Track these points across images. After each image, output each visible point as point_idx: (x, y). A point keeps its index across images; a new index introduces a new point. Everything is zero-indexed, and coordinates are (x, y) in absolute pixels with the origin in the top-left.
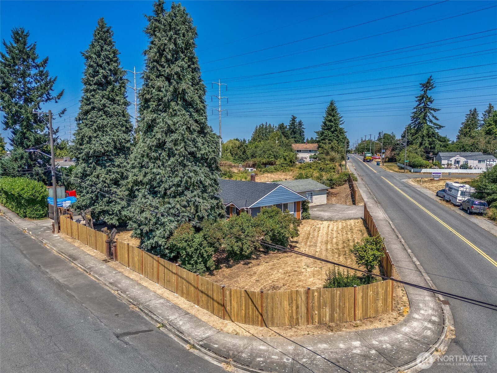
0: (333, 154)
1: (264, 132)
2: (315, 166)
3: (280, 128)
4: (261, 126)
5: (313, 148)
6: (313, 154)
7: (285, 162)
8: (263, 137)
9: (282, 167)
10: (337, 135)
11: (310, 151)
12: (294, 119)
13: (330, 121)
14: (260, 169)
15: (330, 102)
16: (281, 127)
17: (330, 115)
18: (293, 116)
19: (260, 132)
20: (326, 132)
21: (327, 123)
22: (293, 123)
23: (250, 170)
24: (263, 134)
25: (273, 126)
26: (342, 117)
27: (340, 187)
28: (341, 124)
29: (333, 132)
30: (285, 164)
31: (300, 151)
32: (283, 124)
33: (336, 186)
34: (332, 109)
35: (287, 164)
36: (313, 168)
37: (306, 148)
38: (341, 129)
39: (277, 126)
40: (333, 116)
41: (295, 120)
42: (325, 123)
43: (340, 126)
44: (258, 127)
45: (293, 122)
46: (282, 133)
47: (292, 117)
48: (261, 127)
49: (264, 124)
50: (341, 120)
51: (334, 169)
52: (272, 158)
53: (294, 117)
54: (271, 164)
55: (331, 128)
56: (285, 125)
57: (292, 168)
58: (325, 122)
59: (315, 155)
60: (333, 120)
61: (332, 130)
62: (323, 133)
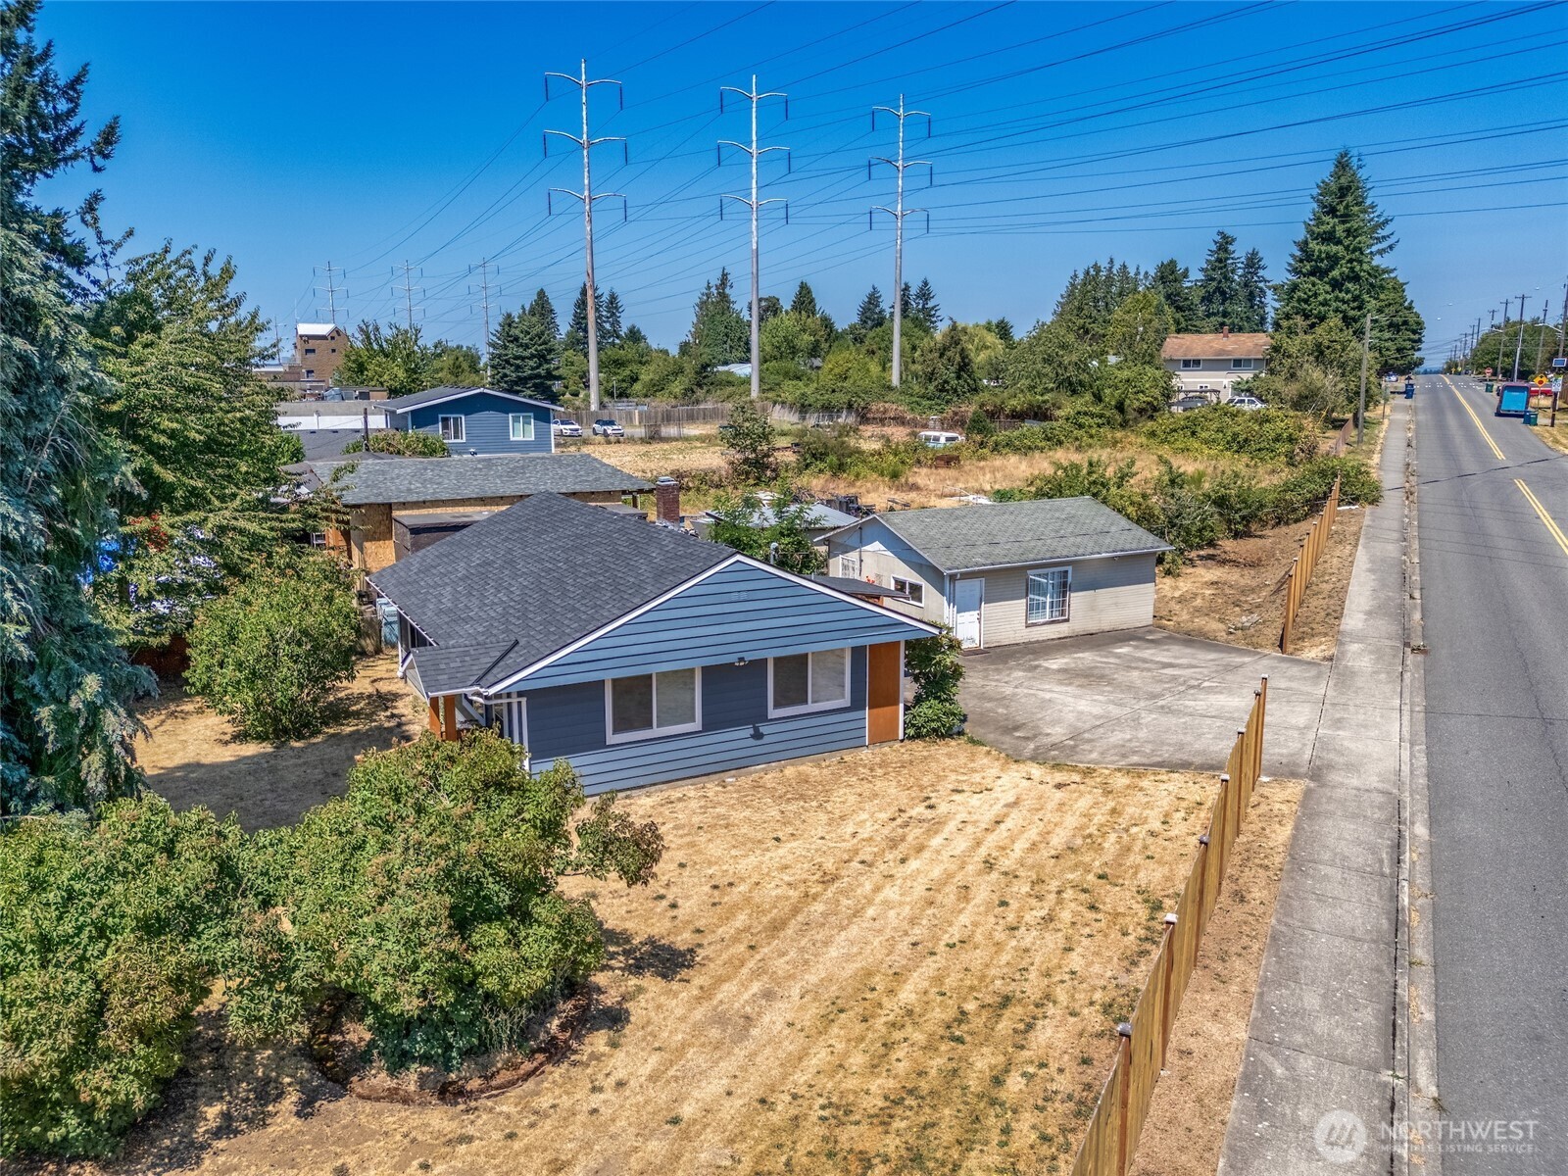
0: (1315, 375)
1: (1100, 294)
2: (1215, 426)
3: (1162, 278)
4: (1092, 272)
5: (1249, 352)
6: (1247, 376)
7: (1096, 409)
8: (1094, 313)
9: (1081, 426)
10: (1355, 298)
11: (1238, 363)
12: (1224, 243)
13: (1329, 238)
14: (978, 438)
15: (1334, 155)
16: (1168, 274)
17: (1332, 211)
18: (1219, 233)
19: (1084, 294)
20: (1306, 285)
21: (1313, 245)
22: (1219, 260)
23: (943, 440)
24: (1096, 300)
25: (1137, 274)
26: (1386, 222)
27: (1284, 529)
28: (1381, 252)
29: (1336, 285)
30: (1093, 415)
31: (1197, 362)
32: (1173, 263)
33: (1264, 524)
34: (1341, 189)
35: (1101, 416)
36: (1204, 435)
37: (1222, 352)
38: (1376, 272)
39: (1152, 272)
40: (1345, 218)
41: (1231, 248)
42: (1303, 246)
43: (1377, 261)
44: (1081, 276)
45: (1222, 255)
46: (1168, 297)
47: (1218, 238)
48: (1092, 277)
49: (1104, 264)
50: (1381, 233)
51: (1291, 440)
52: (1047, 390)
53: (1224, 236)
54: (1040, 414)
55: (1332, 268)
56: (1181, 267)
57: (1119, 435)
58: (1306, 243)
59: (1256, 377)
60: (1340, 231)
61: (1335, 273)
62: (1295, 287)
